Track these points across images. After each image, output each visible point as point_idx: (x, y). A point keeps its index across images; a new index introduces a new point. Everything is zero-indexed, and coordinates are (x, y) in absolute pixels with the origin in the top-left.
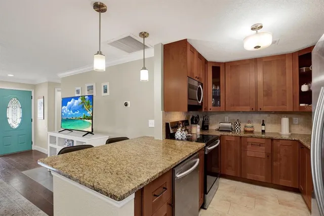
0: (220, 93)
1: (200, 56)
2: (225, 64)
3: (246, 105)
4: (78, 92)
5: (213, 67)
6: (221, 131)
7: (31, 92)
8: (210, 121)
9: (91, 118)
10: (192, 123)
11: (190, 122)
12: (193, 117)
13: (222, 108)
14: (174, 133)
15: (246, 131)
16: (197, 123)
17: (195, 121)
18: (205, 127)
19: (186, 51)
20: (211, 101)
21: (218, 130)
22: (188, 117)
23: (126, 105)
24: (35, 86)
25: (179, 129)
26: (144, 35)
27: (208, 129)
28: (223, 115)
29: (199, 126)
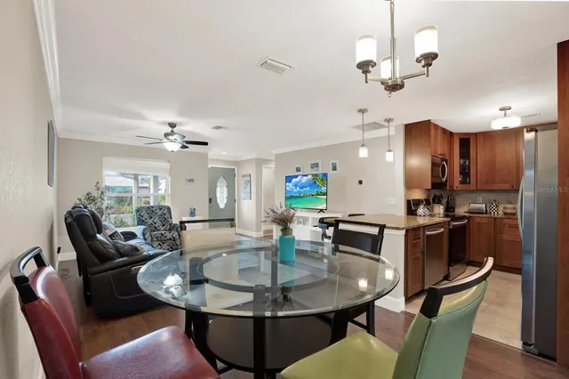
0: (469, 169)
1: (444, 131)
2: (476, 134)
3: (504, 182)
4: (298, 170)
5: (460, 139)
6: (471, 213)
7: (234, 169)
8: (457, 202)
9: (325, 194)
10: (434, 202)
11: (431, 201)
12: (435, 196)
13: (473, 186)
14: (416, 210)
15: (505, 214)
16: (439, 202)
17: (437, 200)
18: (449, 209)
19: (430, 130)
20: (458, 178)
21: (467, 212)
22: (429, 196)
23: (360, 182)
24: (238, 163)
25: (422, 206)
26: (389, 121)
27: (454, 211)
28: (475, 195)
29: (442, 207)
